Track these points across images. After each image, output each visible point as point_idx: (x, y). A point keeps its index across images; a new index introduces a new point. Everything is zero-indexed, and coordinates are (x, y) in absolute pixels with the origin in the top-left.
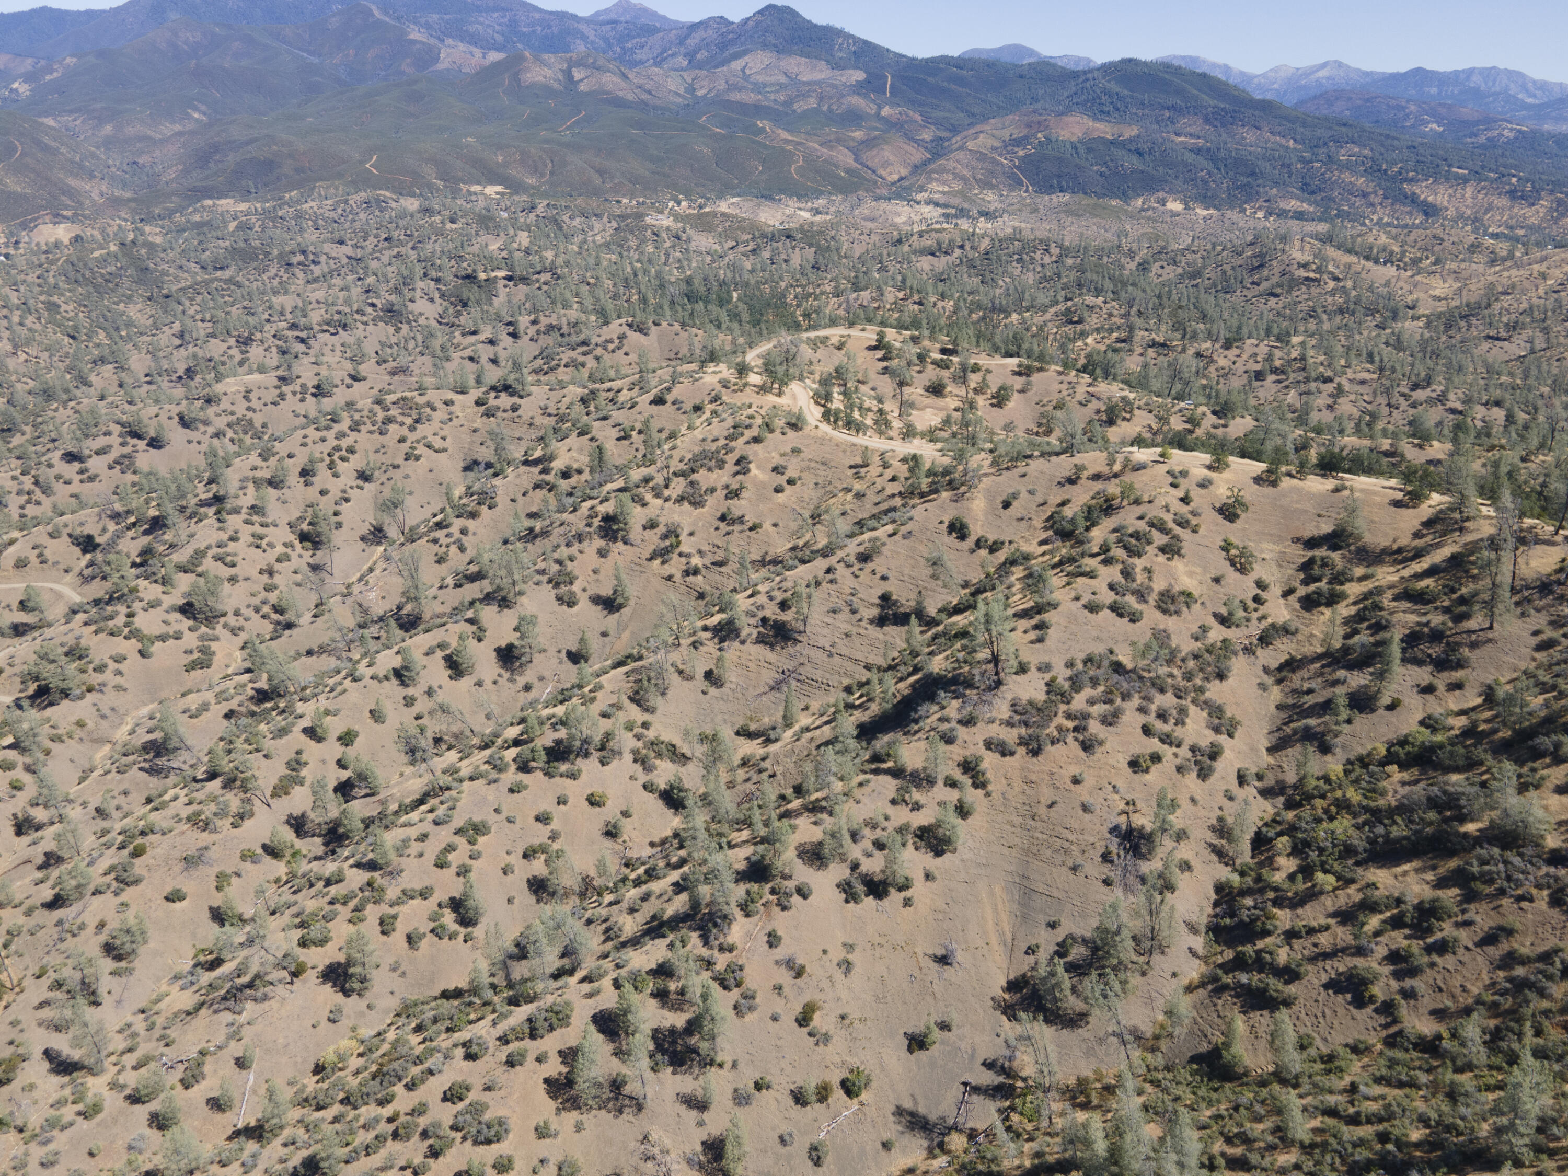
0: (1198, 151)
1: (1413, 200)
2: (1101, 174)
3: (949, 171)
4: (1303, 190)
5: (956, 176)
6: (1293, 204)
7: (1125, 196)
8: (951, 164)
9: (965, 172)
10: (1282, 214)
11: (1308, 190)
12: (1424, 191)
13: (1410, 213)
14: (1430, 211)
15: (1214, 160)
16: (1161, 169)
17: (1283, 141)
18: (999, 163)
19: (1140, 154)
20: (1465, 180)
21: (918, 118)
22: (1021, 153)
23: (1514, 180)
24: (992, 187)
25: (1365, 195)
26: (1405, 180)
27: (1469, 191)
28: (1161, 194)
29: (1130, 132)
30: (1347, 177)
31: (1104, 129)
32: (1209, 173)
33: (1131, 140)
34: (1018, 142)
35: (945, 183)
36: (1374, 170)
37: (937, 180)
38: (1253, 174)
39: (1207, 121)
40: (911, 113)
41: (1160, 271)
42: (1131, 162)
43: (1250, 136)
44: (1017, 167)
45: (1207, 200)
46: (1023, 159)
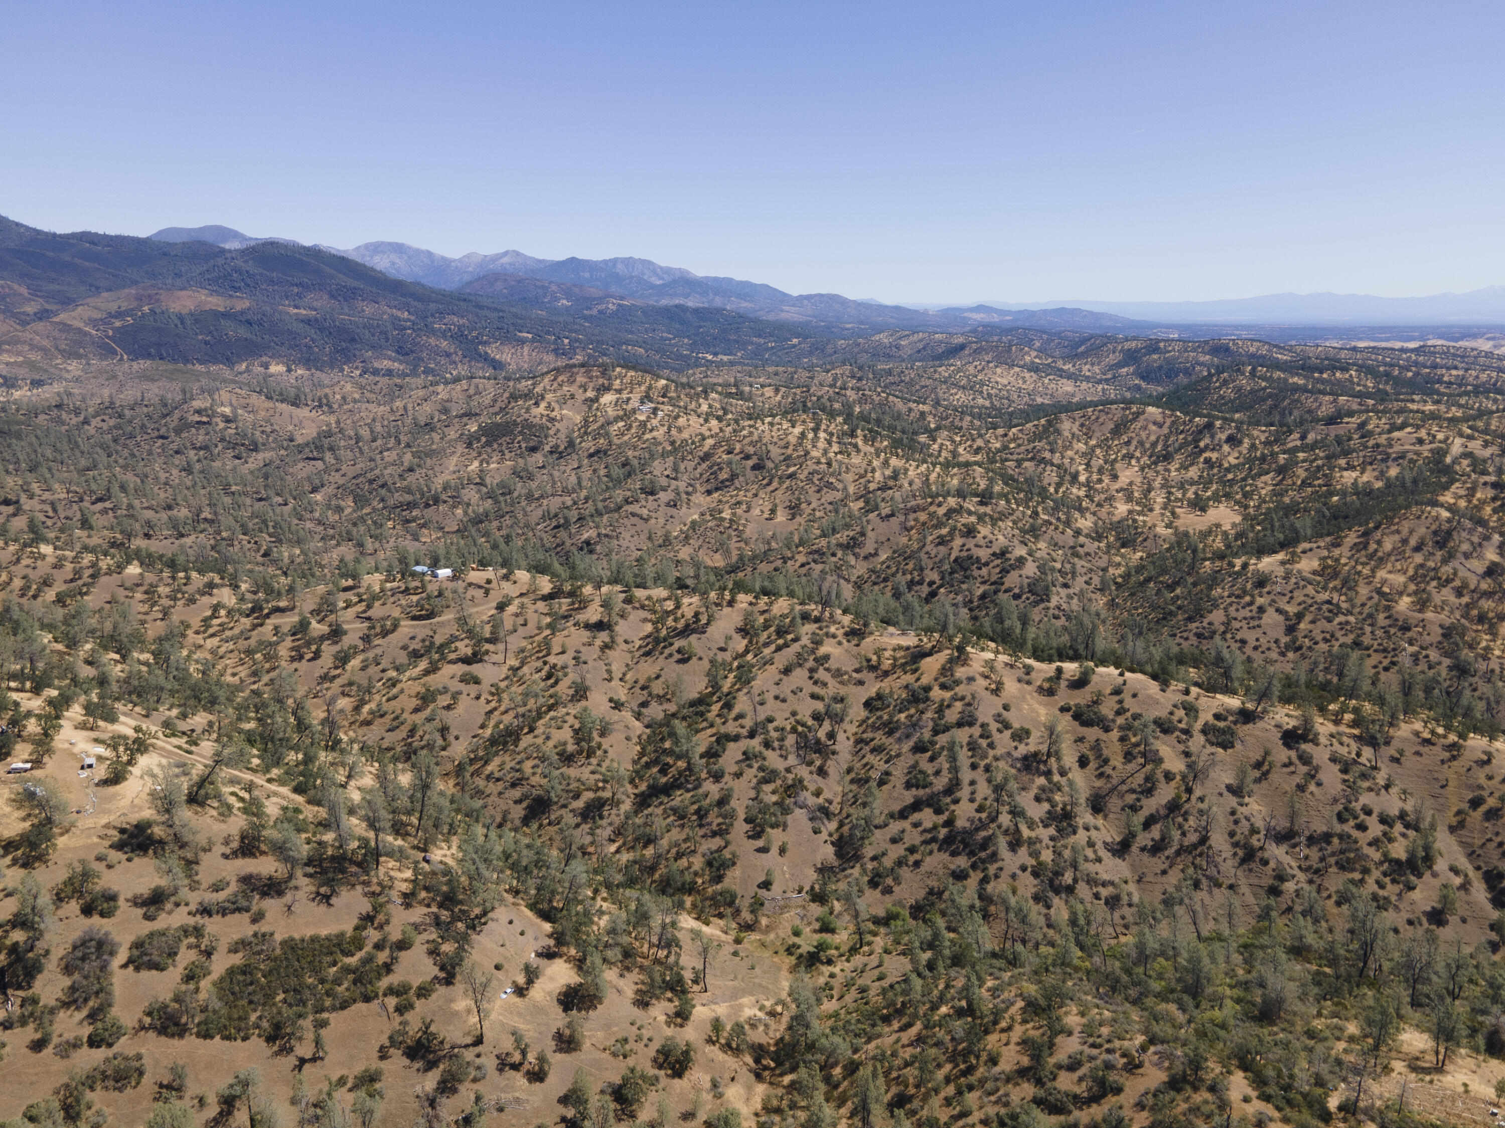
0: (308, 322)
1: (486, 359)
2: (206, 343)
3: (24, 342)
4: (398, 352)
5: (33, 347)
6: (386, 364)
7: (229, 362)
8: (27, 335)
9: (46, 343)
10: (376, 372)
11: (402, 352)
12: (492, 351)
13: (482, 368)
14: (497, 365)
15: (321, 330)
16: (267, 337)
17: (399, 314)
18: (86, 334)
19: (249, 323)
20: (523, 342)
21: (24, 291)
22: (118, 324)
23: (566, 341)
24: (79, 356)
25: (448, 355)
26: (480, 343)
27: (526, 350)
28: (264, 359)
29: (242, 304)
30: (432, 341)
31: (215, 302)
32: (312, 340)
33: (242, 312)
34: (119, 315)
35: (19, 354)
36: (459, 337)
37: (7, 351)
38: (353, 340)
39: (332, 296)
40: (15, 286)
41: (101, 424)
42: (234, 331)
43: (369, 309)
44: (108, 337)
45: (309, 362)
46: (116, 330)
